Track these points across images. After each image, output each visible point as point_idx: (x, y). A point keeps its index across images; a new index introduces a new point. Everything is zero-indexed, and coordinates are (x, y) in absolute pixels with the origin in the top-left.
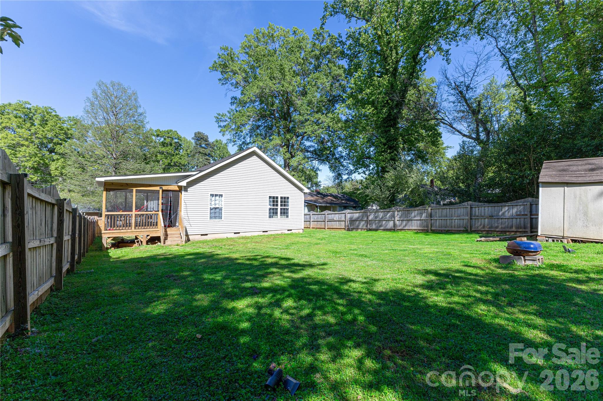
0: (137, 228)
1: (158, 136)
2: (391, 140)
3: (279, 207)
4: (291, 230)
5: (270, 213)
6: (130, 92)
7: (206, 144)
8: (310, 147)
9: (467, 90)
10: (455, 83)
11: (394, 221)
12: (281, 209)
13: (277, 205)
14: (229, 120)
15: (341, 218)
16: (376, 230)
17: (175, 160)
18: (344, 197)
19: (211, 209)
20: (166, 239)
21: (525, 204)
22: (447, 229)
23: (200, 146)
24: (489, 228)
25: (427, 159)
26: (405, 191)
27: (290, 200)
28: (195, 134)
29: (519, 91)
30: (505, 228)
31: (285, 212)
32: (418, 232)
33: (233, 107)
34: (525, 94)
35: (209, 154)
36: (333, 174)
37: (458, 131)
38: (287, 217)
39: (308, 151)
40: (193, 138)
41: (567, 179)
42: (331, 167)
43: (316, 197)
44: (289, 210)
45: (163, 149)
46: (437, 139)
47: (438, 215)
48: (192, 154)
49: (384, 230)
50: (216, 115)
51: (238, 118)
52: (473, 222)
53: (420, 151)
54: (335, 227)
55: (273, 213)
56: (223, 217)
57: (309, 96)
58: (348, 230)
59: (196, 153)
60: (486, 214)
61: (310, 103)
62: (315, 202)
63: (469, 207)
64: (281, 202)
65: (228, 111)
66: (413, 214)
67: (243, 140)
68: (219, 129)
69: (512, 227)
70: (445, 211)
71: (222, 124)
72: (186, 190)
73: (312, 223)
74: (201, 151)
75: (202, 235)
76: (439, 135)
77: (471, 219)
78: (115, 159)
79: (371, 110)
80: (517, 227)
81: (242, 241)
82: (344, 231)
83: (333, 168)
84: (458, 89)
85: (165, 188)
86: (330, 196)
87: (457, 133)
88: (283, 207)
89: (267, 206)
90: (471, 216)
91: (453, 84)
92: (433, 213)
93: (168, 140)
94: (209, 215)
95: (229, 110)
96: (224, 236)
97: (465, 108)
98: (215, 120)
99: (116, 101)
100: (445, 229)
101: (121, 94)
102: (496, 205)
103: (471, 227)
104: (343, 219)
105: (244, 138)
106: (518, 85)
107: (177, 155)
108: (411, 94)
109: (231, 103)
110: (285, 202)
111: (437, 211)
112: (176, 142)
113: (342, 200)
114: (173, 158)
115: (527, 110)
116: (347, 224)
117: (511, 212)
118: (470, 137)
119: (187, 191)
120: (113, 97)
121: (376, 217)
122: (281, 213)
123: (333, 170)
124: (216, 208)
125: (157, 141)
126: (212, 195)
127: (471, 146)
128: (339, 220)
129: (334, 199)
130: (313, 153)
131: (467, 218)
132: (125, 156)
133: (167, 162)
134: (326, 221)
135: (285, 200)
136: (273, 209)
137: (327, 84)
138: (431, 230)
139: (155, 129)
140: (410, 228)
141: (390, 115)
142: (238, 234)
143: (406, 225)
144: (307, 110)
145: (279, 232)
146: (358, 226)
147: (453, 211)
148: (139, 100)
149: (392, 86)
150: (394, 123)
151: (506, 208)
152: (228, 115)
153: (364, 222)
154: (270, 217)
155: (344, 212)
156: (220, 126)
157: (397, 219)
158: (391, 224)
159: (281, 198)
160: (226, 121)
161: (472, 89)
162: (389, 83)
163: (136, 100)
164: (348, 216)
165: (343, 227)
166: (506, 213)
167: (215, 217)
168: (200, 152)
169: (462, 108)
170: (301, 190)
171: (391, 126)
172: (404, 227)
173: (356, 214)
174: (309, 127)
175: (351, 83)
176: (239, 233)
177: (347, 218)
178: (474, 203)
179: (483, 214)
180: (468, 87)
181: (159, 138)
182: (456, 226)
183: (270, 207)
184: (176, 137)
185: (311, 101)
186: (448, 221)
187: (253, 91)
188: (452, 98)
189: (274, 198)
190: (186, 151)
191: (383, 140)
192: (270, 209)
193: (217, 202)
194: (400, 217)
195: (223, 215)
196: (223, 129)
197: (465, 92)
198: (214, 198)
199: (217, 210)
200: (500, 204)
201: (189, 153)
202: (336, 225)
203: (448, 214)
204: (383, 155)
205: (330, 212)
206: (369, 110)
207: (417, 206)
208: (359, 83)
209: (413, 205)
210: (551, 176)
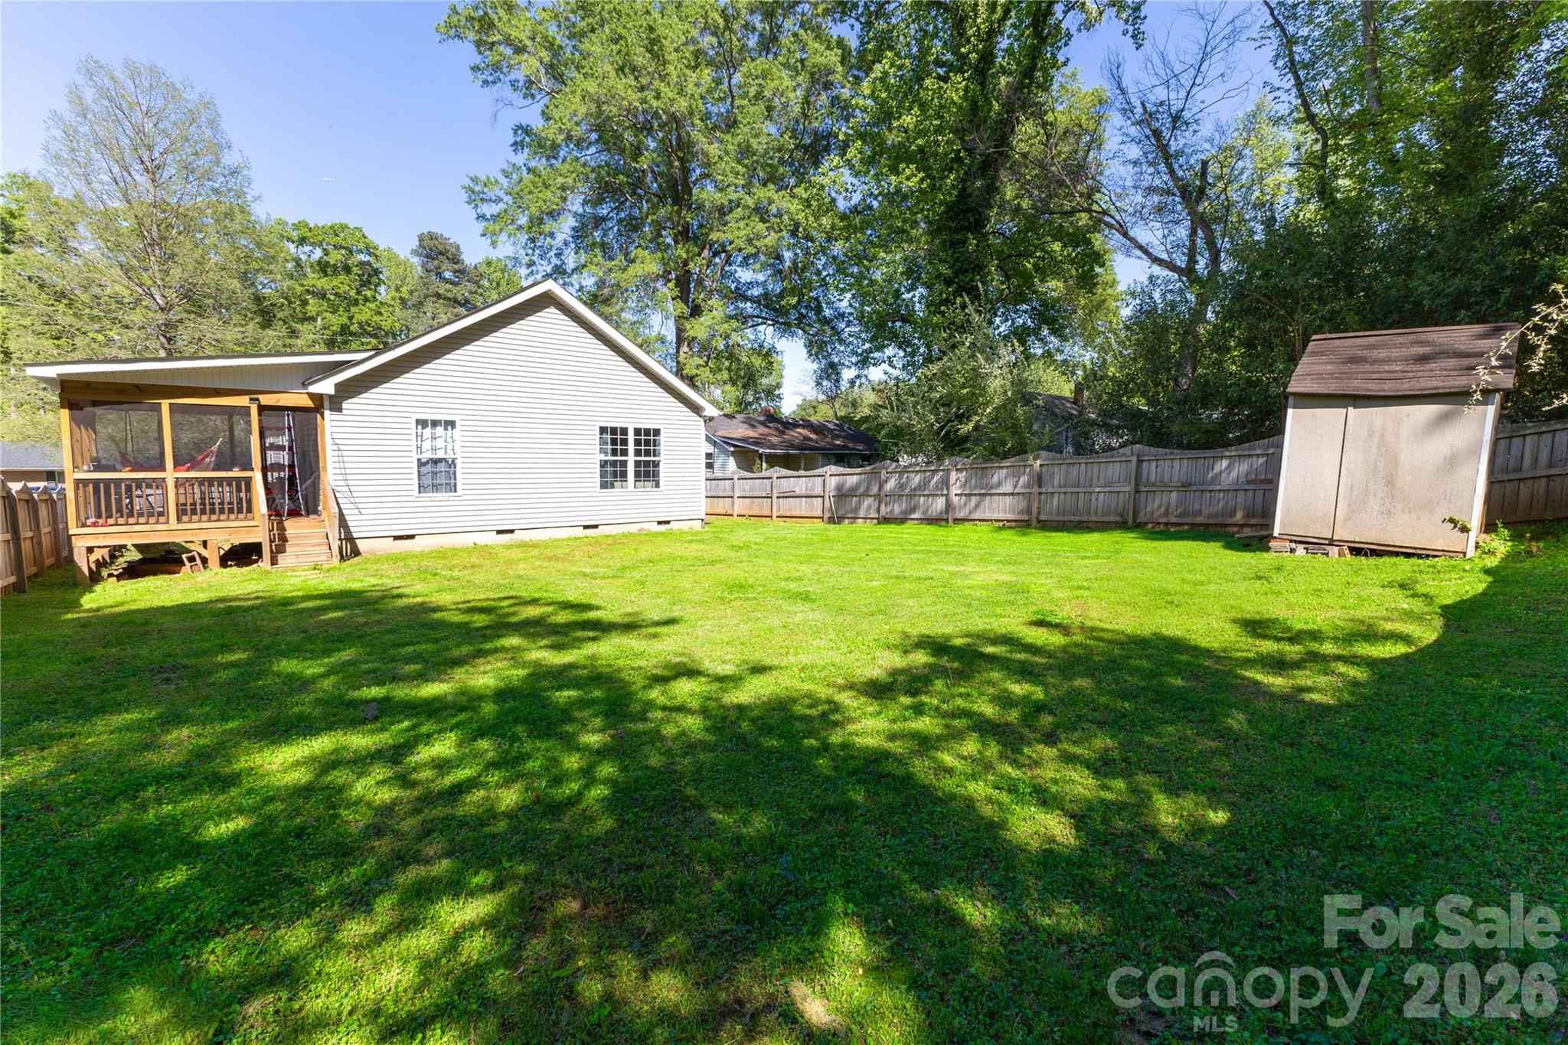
0: (185, 518)
1: (302, 241)
2: (966, 271)
3: (631, 459)
4: (668, 522)
5: (603, 475)
6: (191, 97)
7: (455, 271)
8: (750, 285)
9: (1174, 128)
10: (1143, 104)
11: (947, 495)
12: (637, 464)
13: (625, 453)
14: (507, 199)
15: (813, 489)
16: (902, 521)
17: (363, 318)
18: (843, 430)
19: (421, 464)
20: (281, 549)
21: (1271, 451)
22: (1077, 518)
23: (439, 274)
24: (1179, 516)
25: (1063, 327)
26: (976, 414)
27: (662, 438)
28: (421, 240)
29: (1312, 136)
30: (1216, 515)
31: (648, 473)
32: (1005, 525)
33: (521, 158)
34: (1325, 145)
35: (467, 301)
36: (815, 366)
37: (1141, 248)
38: (657, 485)
39: (746, 299)
40: (414, 252)
41: (1356, 386)
42: (809, 345)
43: (762, 430)
44: (662, 465)
45: (323, 283)
46: (1092, 269)
47: (1056, 483)
48: (415, 299)
49: (921, 520)
50: (468, 182)
51: (530, 192)
52: (1142, 501)
53: (1047, 304)
54: (797, 513)
55: (612, 474)
56: (459, 487)
57: (743, 131)
58: (831, 520)
59: (426, 296)
60: (1175, 479)
61: (745, 151)
62: (756, 443)
63: (1134, 459)
64: (637, 443)
65: (503, 171)
66: (996, 478)
67: (555, 261)
68: (481, 226)
69: (1233, 513)
70: (1074, 470)
71: (489, 210)
72: (336, 407)
73: (737, 501)
74: (441, 291)
75: (396, 538)
76: (1098, 258)
77: (1137, 491)
78: (162, 309)
79: (915, 179)
80: (1249, 515)
81: (515, 554)
82: (819, 525)
83: (816, 348)
84: (1149, 125)
85: (266, 400)
86: (803, 427)
87: (1139, 253)
88: (643, 458)
89: (595, 455)
90: (1137, 485)
91: (1139, 110)
92: (1045, 477)
93: (335, 257)
94: (416, 482)
95: (505, 166)
96: (467, 540)
97: (1162, 180)
98: (465, 197)
99: (149, 126)
100: (1072, 518)
101: (161, 102)
102: (1201, 453)
103: (1135, 514)
104: (818, 491)
105: (558, 255)
106: (1311, 118)
107: (366, 300)
108: (1026, 134)
109: (515, 144)
110: (647, 443)
111: (1056, 469)
112: (362, 264)
113: (838, 437)
114: (353, 309)
115: (1324, 191)
116: (827, 505)
117: (1234, 474)
118: (1170, 266)
119: (340, 410)
120: (137, 116)
121: (902, 486)
122: (637, 474)
123: (816, 355)
124: (436, 462)
125: (304, 258)
126: (422, 423)
127: (1171, 291)
128: (809, 493)
129: (813, 436)
130: (759, 302)
131: (1127, 489)
132: (194, 300)
133: (336, 321)
134: (775, 495)
135: (648, 439)
136: (614, 464)
137: (792, 95)
138: (1039, 521)
139: (292, 219)
140: (988, 516)
141: (963, 195)
142: (509, 536)
143: (977, 506)
144: (738, 173)
145: (634, 528)
146: (856, 510)
147: (1096, 470)
148: (224, 125)
149: (974, 109)
150: (976, 221)
151: (1225, 463)
152: (504, 181)
153: (870, 500)
154: (604, 485)
155: (820, 471)
156: (481, 217)
157: (955, 490)
158: (940, 503)
159: (637, 432)
160: (498, 200)
161: (1187, 124)
162: (965, 98)
163: (213, 124)
164: (832, 482)
165: (819, 513)
166: (1224, 475)
167: (436, 488)
168: (438, 296)
169: (1157, 182)
170: (696, 409)
171: (968, 229)
172: (970, 512)
173: (852, 477)
174: (741, 224)
175: (863, 97)
176: (512, 531)
177: (827, 489)
178: (1147, 448)
179: (1166, 479)
180: (1176, 118)
181: (307, 249)
182: (1100, 511)
183: (603, 457)
184: (361, 246)
185: (749, 146)
186: (1081, 496)
187: (574, 108)
188: (1134, 152)
189: (614, 431)
190: (397, 289)
191: (945, 270)
192: (604, 464)
193: (440, 443)
194: (964, 486)
195: (459, 482)
196: (494, 226)
197: (1166, 134)
198: (428, 431)
199: (442, 467)
200: (1209, 453)
201: (405, 295)
202: (799, 507)
203: (1082, 477)
204: (943, 314)
205: (785, 472)
206: (910, 179)
207: (1005, 456)
208: (884, 95)
209: (997, 453)
210: (1319, 377)
